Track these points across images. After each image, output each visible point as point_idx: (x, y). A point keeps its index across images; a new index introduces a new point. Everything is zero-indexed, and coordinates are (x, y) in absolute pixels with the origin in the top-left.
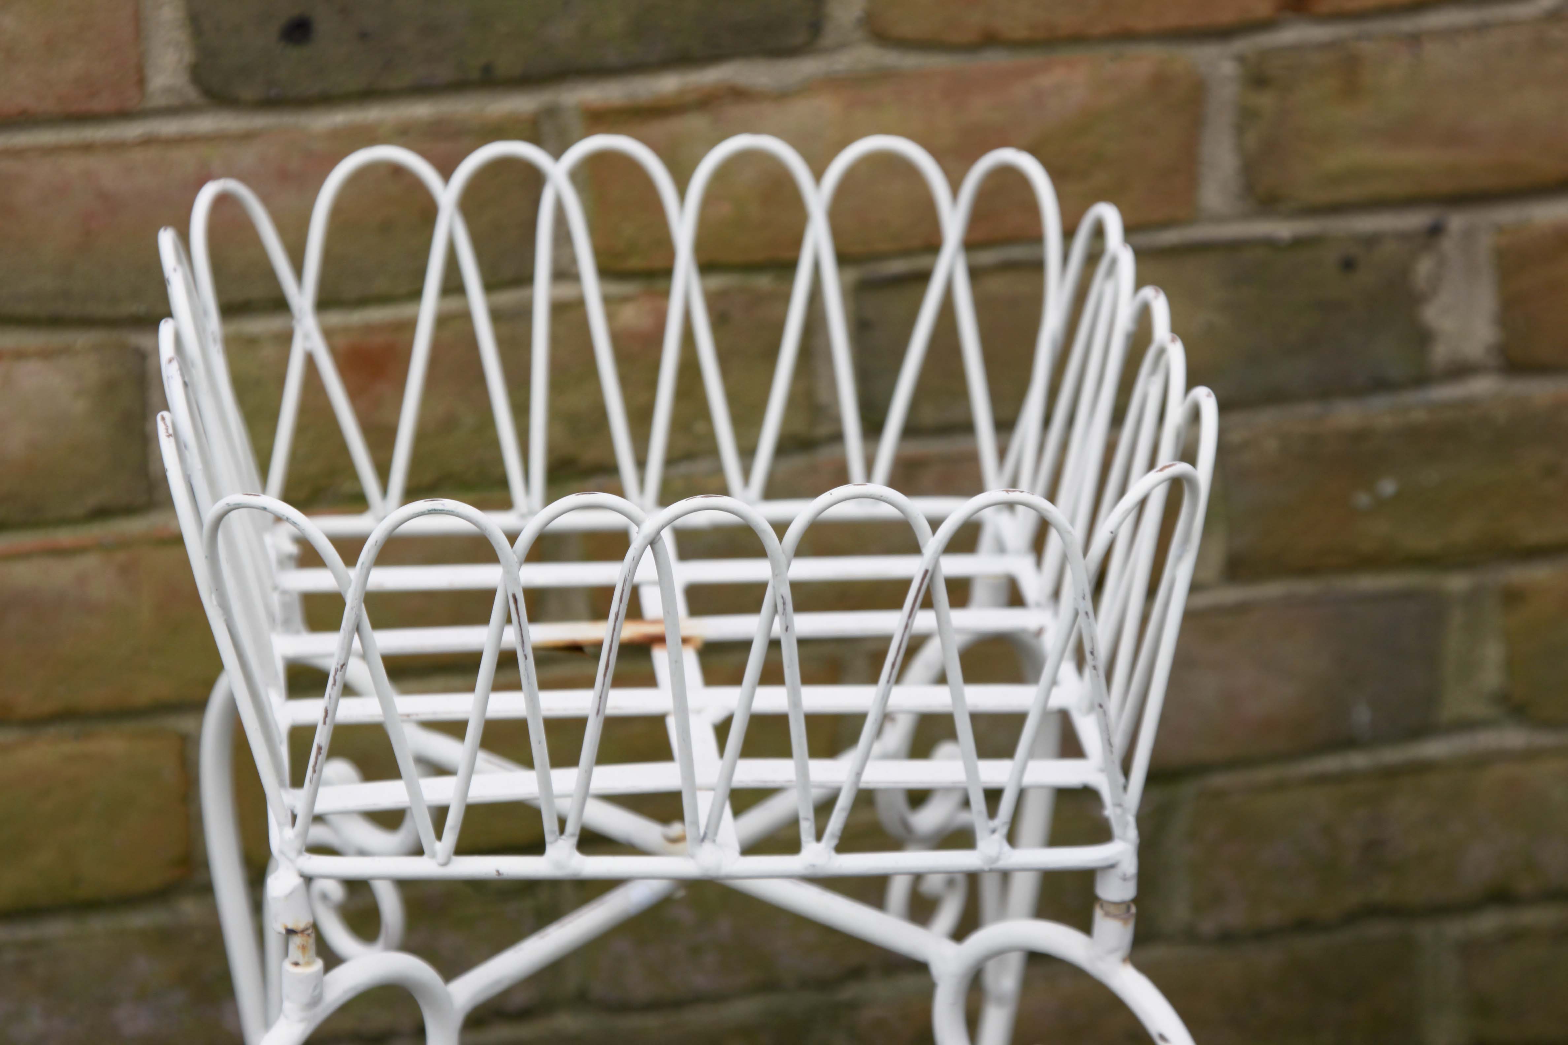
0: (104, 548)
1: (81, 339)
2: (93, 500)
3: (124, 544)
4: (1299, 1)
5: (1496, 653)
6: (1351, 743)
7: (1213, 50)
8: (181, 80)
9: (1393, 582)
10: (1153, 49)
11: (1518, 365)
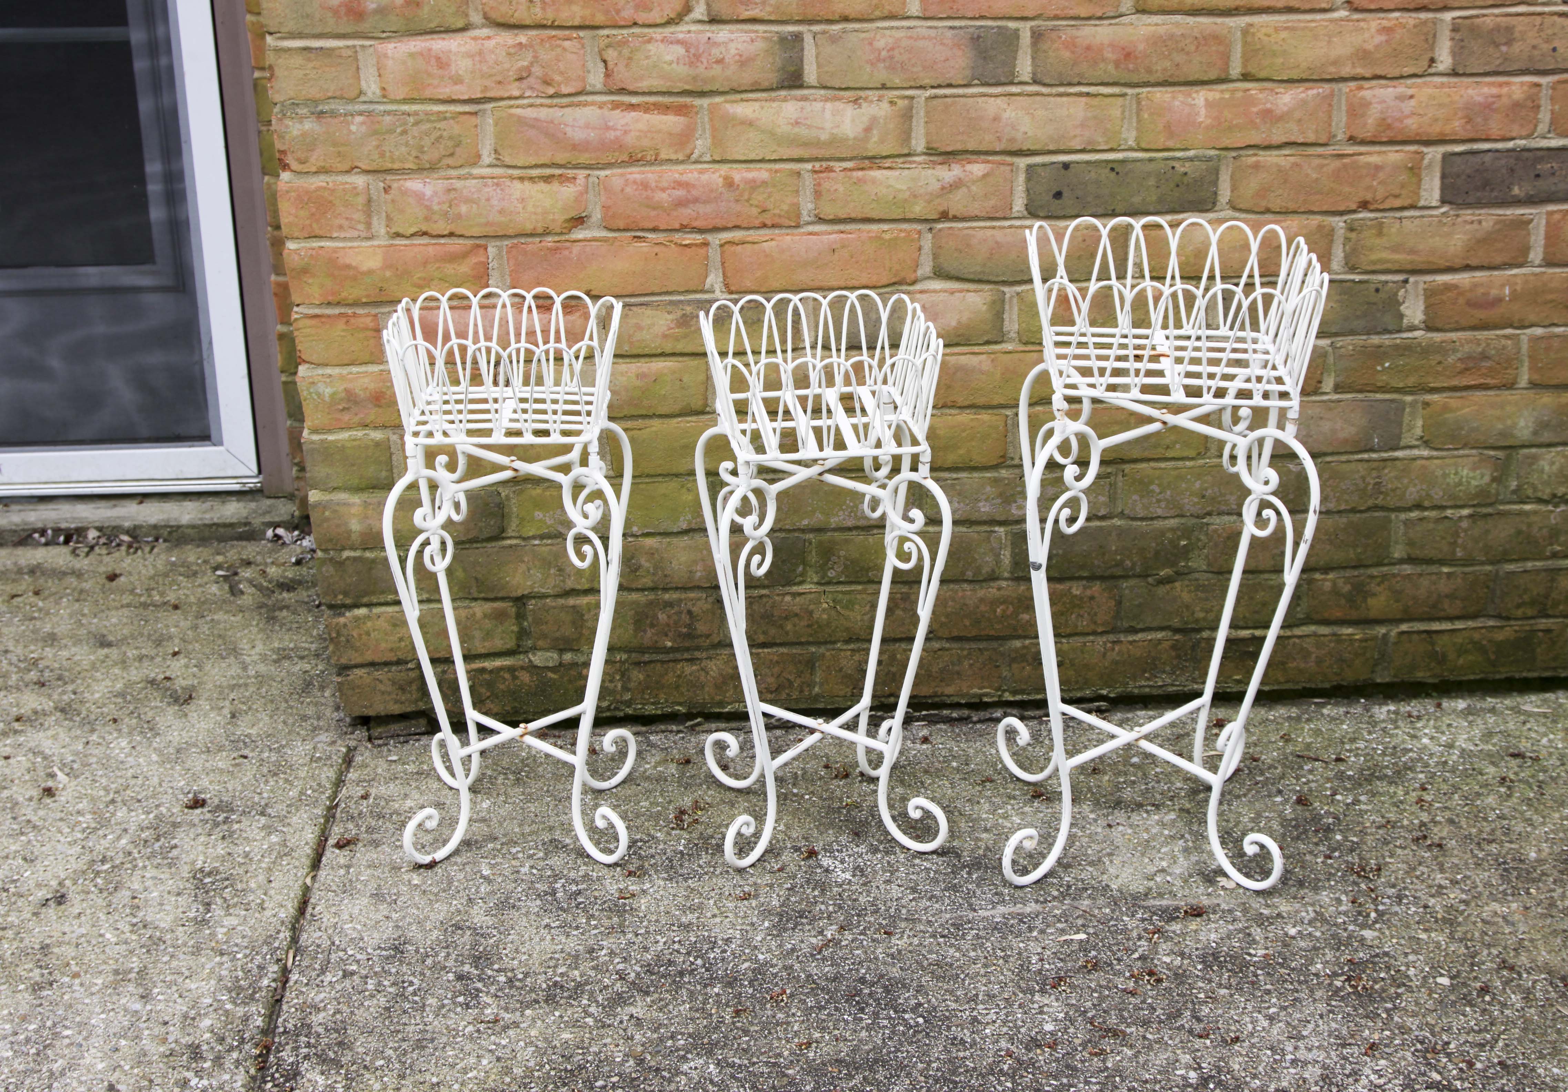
0: (988, 353)
1: (987, 287)
2: (986, 338)
3: (994, 352)
4: (1364, 205)
5: (1420, 423)
6: (1372, 450)
7: (1337, 219)
8: (1023, 209)
9: (1387, 396)
10: (1319, 218)
11: (1429, 327)
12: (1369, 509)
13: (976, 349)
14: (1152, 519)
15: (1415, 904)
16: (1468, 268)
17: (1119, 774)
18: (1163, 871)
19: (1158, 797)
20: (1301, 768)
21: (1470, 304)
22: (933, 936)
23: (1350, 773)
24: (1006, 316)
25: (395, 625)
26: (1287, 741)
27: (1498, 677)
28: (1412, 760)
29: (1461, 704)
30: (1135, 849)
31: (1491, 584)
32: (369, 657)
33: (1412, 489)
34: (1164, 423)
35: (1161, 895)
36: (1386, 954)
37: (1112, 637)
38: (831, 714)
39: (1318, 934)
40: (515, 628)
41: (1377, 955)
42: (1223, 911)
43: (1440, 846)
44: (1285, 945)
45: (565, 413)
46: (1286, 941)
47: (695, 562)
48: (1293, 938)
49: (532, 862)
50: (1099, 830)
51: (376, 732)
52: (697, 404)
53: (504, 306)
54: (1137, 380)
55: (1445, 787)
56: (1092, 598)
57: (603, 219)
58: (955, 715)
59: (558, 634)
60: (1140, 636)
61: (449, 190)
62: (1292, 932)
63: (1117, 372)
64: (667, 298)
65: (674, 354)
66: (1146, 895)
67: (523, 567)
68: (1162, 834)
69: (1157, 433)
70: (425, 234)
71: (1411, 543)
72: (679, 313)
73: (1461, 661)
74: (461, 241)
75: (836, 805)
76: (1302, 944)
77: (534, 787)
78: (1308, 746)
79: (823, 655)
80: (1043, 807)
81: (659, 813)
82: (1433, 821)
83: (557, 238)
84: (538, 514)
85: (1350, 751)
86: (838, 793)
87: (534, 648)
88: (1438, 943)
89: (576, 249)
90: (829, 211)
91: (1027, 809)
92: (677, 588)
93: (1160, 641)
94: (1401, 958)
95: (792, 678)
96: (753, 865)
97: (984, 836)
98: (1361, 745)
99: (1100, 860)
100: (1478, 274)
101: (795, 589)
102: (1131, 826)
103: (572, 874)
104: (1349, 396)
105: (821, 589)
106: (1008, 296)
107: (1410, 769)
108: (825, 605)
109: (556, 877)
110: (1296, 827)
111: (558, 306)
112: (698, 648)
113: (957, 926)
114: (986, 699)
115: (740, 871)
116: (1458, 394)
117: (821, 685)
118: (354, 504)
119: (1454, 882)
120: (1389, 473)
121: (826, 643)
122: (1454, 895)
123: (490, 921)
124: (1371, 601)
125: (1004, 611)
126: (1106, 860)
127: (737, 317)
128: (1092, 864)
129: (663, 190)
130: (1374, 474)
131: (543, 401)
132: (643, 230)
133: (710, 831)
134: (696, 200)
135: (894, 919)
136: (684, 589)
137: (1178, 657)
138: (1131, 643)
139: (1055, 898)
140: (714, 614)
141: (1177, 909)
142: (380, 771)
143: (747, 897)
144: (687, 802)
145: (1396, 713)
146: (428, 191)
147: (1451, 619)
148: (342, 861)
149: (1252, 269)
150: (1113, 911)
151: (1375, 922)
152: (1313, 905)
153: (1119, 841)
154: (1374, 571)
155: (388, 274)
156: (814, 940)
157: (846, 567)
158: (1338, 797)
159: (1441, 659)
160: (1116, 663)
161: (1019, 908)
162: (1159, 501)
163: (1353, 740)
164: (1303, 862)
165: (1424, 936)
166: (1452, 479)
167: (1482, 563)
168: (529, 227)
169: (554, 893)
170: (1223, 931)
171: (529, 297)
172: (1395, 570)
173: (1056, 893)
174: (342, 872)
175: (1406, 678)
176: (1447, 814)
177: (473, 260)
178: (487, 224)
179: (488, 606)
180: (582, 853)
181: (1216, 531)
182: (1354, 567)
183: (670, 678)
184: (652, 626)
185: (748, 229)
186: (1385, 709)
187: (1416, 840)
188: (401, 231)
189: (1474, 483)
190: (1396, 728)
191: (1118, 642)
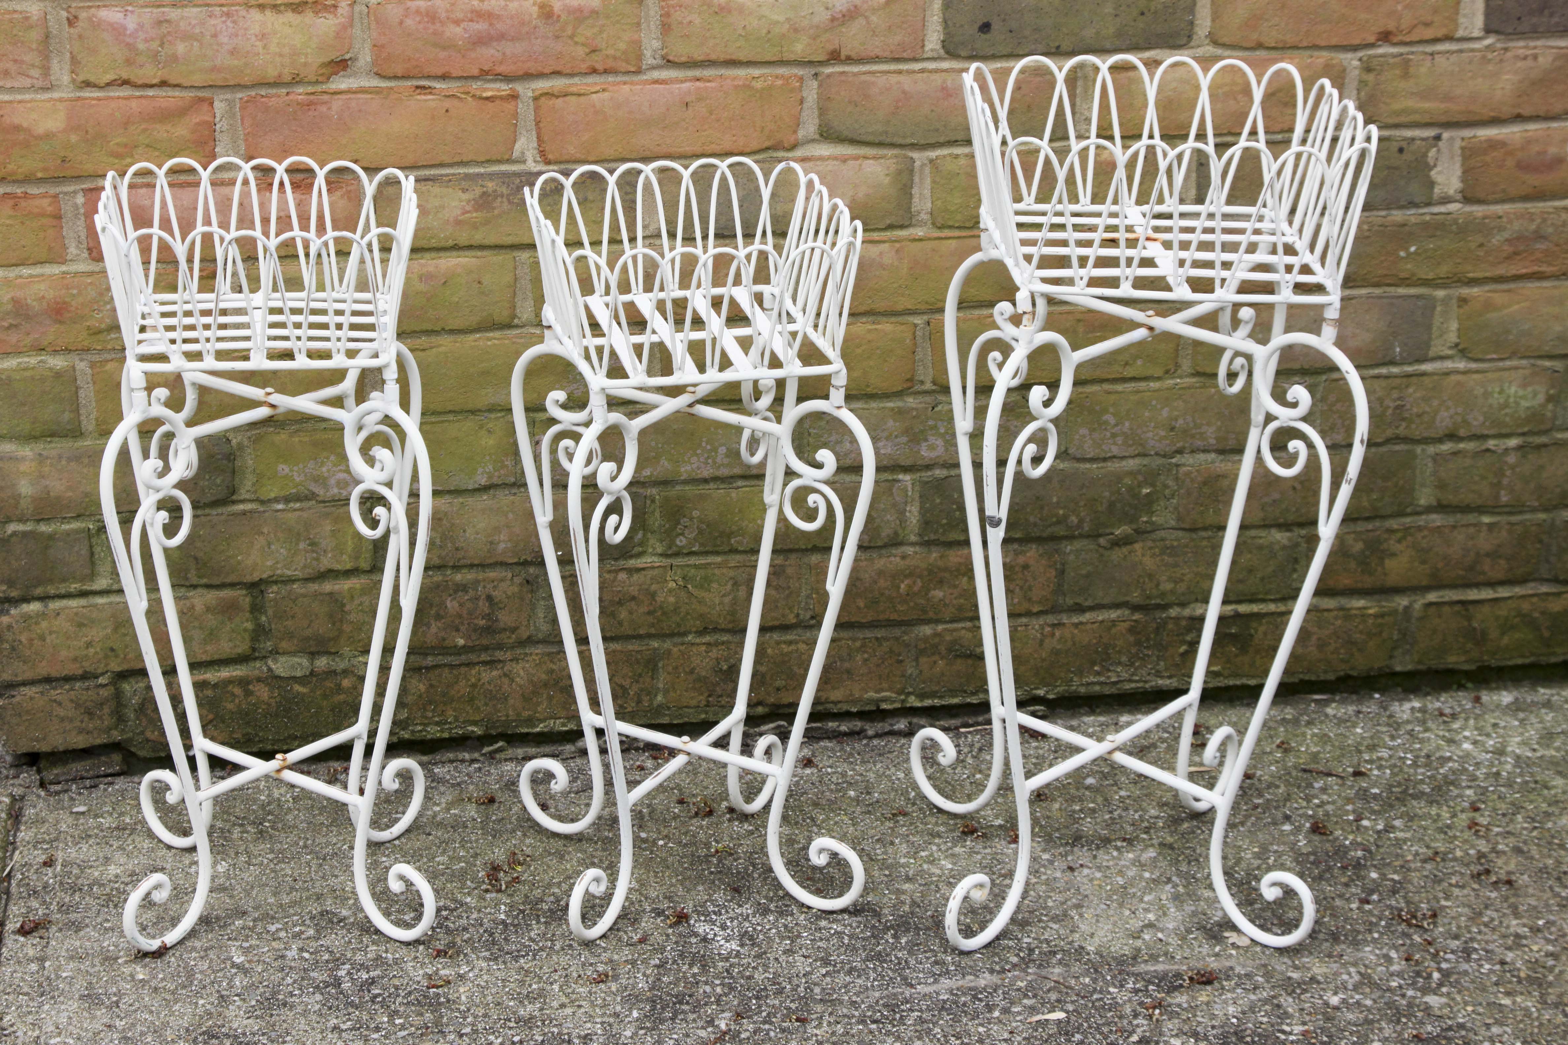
0: (891, 241)
2: (889, 221)
3: (899, 240)
4: (1385, 37)
5: (1454, 326)
6: (1392, 363)
7: (1349, 55)
8: (939, 47)
9: (1412, 291)
10: (1325, 54)
11: (1468, 199)
12: (1388, 441)
14: (1105, 460)
15: (1489, 960)
16: (1519, 118)
17: (1072, 800)
18: (1150, 925)
19: (1129, 829)
20: (1310, 785)
21: (1524, 166)
22: (862, 1021)
23: (1375, 791)
24: (915, 191)
25: (81, 625)
26: (1286, 751)
27: (1553, 660)
28: (1453, 771)
29: (1506, 697)
30: (1109, 898)
31: (1545, 537)
32: (43, 669)
33: (1444, 414)
34: (1151, 329)
35: (1154, 958)
36: (1462, 1026)
37: (1051, 619)
38: (696, 730)
39: (1369, 1002)
40: (249, 625)
41: (1450, 1028)
42: (1239, 976)
43: (1509, 882)
44: (1328, 1019)
45: (354, 327)
46: (1329, 1013)
47: (497, 529)
48: (1336, 1008)
49: (300, 943)
50: (1058, 874)
51: (51, 774)
52: (501, 314)
53: (246, 182)
54: (1128, 271)
55: (1503, 807)
56: (1026, 567)
57: (374, 63)
58: (844, 728)
59: (309, 632)
60: (1088, 616)
61: (160, 23)
62: (1335, 1000)
63: (1102, 262)
64: (462, 170)
65: (470, 247)
66: (1134, 958)
67: (261, 541)
68: (1141, 877)
69: (1140, 343)
70: (125, 82)
71: (1441, 486)
72: (478, 191)
73: (1506, 640)
74: (177, 93)
75: (702, 852)
76: (1350, 1016)
77: (285, 841)
78: (1315, 757)
79: (669, 652)
80: (979, 847)
81: (463, 872)
82: (1494, 850)
83: (310, 89)
84: (283, 468)
85: (1371, 762)
86: (702, 836)
87: (275, 652)
88: (1526, 1009)
89: (337, 104)
90: (681, 50)
91: (958, 850)
92: (472, 566)
93: (1114, 623)
94: (1483, 1031)
95: (626, 683)
96: (604, 936)
97: (907, 886)
98: (1384, 753)
99: (1065, 914)
100: (1532, 126)
101: (632, 563)
102: (1099, 868)
103: (359, 957)
104: (1363, 291)
105: (666, 562)
106: (918, 164)
107: (1452, 783)
108: (672, 585)
109: (337, 962)
110: (1316, 863)
111: (320, 181)
112: (500, 647)
113: (892, 1008)
114: (884, 706)
115: (588, 944)
116: (1505, 286)
117: (666, 692)
118: (23, 459)
119: (1536, 930)
120: (1413, 393)
121: (672, 635)
122: (1538, 947)
123: (254, 1025)
124: (1389, 563)
125: (909, 587)
126: (1073, 913)
127: (569, 193)
128: (1055, 919)
129: (457, 22)
130: (1395, 394)
131: (324, 312)
132: (429, 77)
133: (537, 893)
134: (502, 37)
135: (806, 1000)
136: (482, 566)
137: (1138, 643)
138: (1076, 625)
139: (1015, 966)
140: (522, 599)
141: (1178, 975)
142: (64, 827)
143: (602, 979)
144: (499, 854)
145: (1423, 710)
146: (131, 23)
147: (1492, 584)
148: (31, 953)
149: (1255, 122)
150: (1094, 981)
151: (1441, 985)
152: (1355, 964)
153: (1086, 889)
154: (1394, 524)
155: (74, 138)
156: (703, 1033)
157: (701, 532)
158: (1365, 823)
159: (1479, 638)
160: (1056, 653)
161: (969, 981)
162: (1114, 436)
163: (1372, 748)
164: (1333, 908)
165: (1506, 1001)
166: (1496, 399)
167: (1534, 510)
168: (272, 73)
169: (337, 983)
170: (1244, 1002)
171: (280, 169)
172: (1421, 520)
173: (1015, 960)
174: (34, 967)
175: (1434, 664)
176: (1512, 841)
177: (195, 118)
178: (214, 69)
179: (212, 596)
180: (368, 928)
181: (1188, 474)
182: (1367, 519)
183: (462, 688)
184: (438, 617)
185: (572, 75)
186: (1407, 706)
187: (1476, 877)
188: (92, 79)
189: (1525, 404)
190: (1427, 730)
191: (1060, 625)
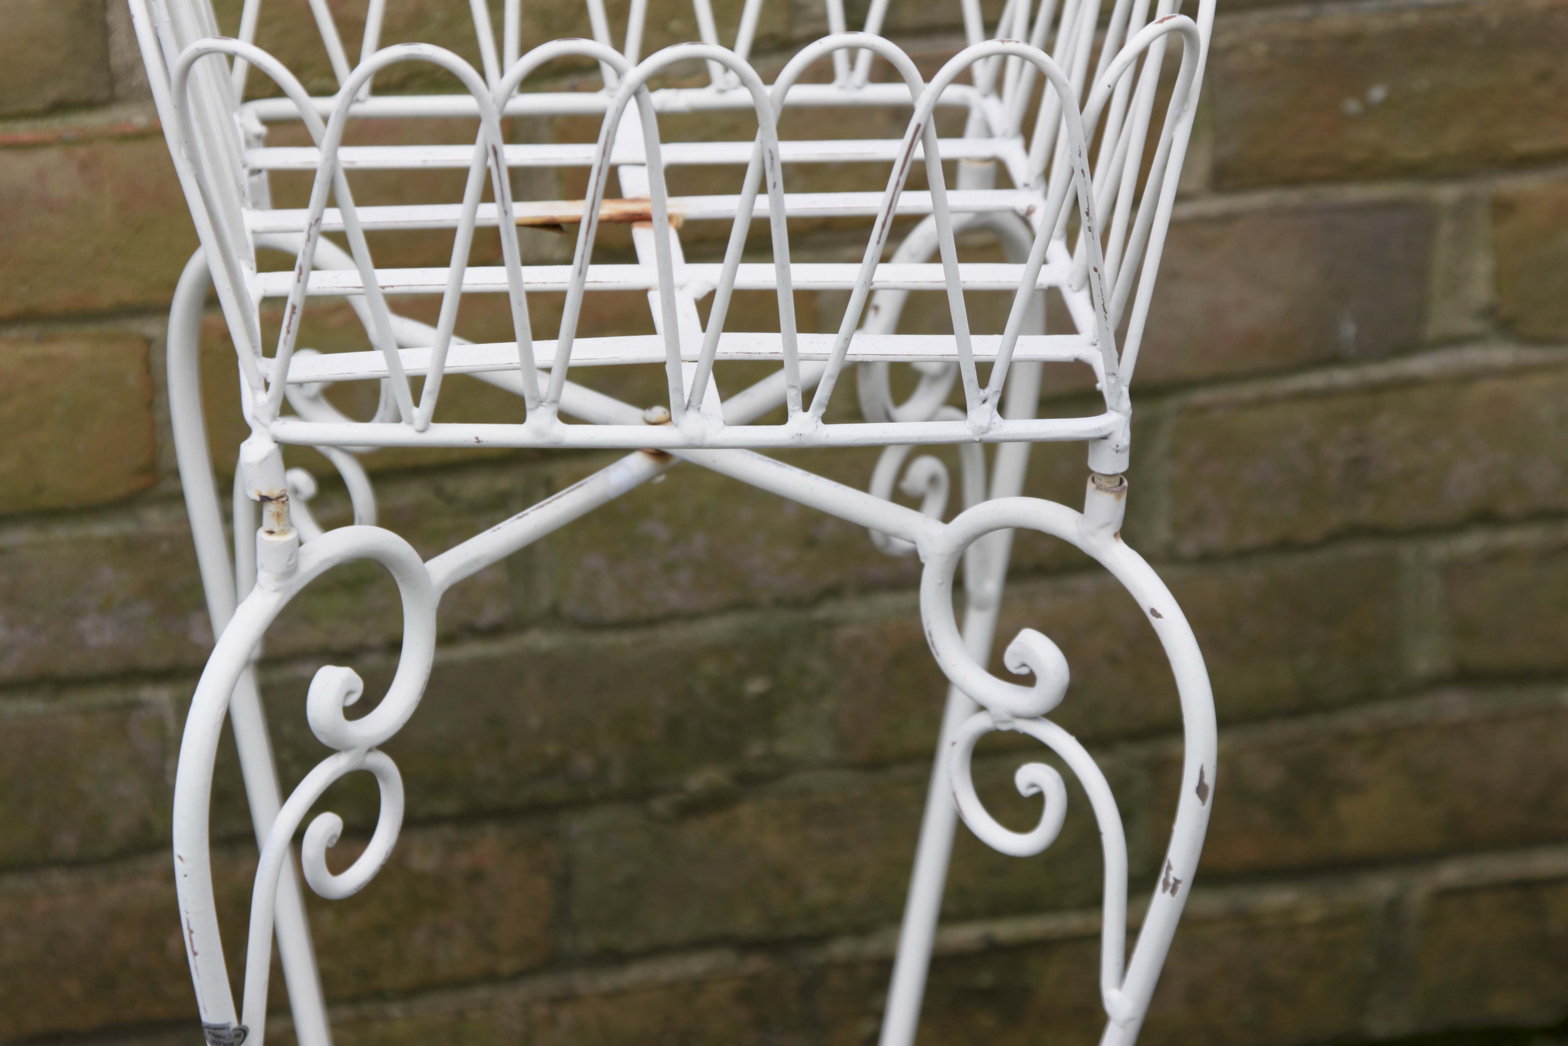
0: (64, 142)
2: (51, 94)
3: (86, 139)
5: (1484, 265)
6: (1335, 360)
9: (1380, 191)
12: (1332, 538)
13: (23, 130)
14: (651, 622)
33: (1464, 468)
34: (660, 454)
37: (548, 985)
56: (475, 876)
60: (636, 974)
71: (1464, 629)
93: (699, 984)
104: (1259, 200)
120: (1389, 426)
124: (1346, 808)
130: (1346, 431)
138: (609, 996)
154: (1355, 720)
162: (669, 568)
172: (1419, 709)
191: (568, 997)
